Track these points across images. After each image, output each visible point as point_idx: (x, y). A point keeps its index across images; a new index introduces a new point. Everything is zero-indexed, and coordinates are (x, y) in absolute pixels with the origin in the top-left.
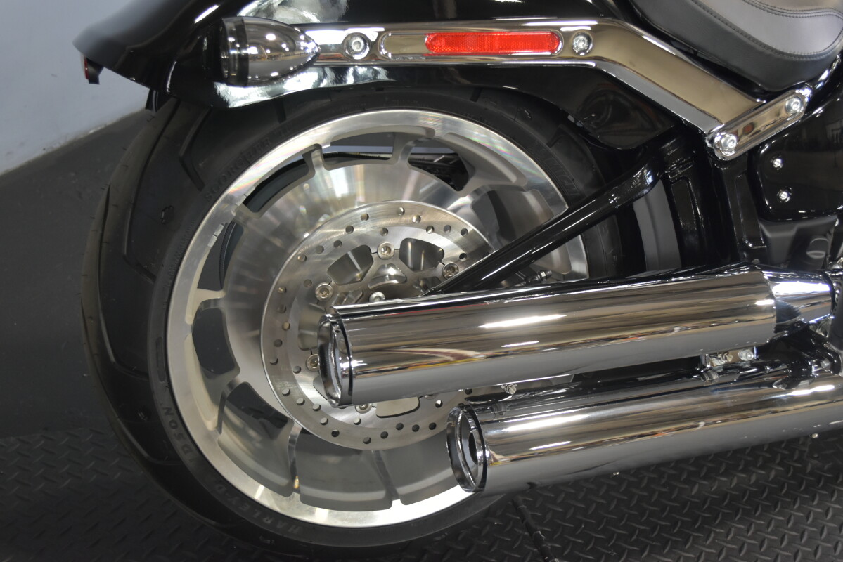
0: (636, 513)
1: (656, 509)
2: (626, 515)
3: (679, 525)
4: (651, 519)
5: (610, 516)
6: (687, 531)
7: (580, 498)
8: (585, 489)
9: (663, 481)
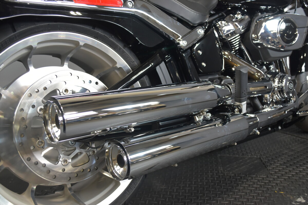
0: (176, 200)
1: (183, 197)
2: (173, 202)
3: (193, 200)
4: (183, 201)
5: (168, 203)
6: (197, 201)
7: (154, 200)
8: (155, 197)
9: (181, 188)
